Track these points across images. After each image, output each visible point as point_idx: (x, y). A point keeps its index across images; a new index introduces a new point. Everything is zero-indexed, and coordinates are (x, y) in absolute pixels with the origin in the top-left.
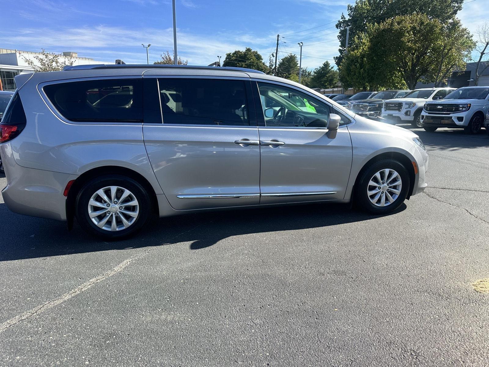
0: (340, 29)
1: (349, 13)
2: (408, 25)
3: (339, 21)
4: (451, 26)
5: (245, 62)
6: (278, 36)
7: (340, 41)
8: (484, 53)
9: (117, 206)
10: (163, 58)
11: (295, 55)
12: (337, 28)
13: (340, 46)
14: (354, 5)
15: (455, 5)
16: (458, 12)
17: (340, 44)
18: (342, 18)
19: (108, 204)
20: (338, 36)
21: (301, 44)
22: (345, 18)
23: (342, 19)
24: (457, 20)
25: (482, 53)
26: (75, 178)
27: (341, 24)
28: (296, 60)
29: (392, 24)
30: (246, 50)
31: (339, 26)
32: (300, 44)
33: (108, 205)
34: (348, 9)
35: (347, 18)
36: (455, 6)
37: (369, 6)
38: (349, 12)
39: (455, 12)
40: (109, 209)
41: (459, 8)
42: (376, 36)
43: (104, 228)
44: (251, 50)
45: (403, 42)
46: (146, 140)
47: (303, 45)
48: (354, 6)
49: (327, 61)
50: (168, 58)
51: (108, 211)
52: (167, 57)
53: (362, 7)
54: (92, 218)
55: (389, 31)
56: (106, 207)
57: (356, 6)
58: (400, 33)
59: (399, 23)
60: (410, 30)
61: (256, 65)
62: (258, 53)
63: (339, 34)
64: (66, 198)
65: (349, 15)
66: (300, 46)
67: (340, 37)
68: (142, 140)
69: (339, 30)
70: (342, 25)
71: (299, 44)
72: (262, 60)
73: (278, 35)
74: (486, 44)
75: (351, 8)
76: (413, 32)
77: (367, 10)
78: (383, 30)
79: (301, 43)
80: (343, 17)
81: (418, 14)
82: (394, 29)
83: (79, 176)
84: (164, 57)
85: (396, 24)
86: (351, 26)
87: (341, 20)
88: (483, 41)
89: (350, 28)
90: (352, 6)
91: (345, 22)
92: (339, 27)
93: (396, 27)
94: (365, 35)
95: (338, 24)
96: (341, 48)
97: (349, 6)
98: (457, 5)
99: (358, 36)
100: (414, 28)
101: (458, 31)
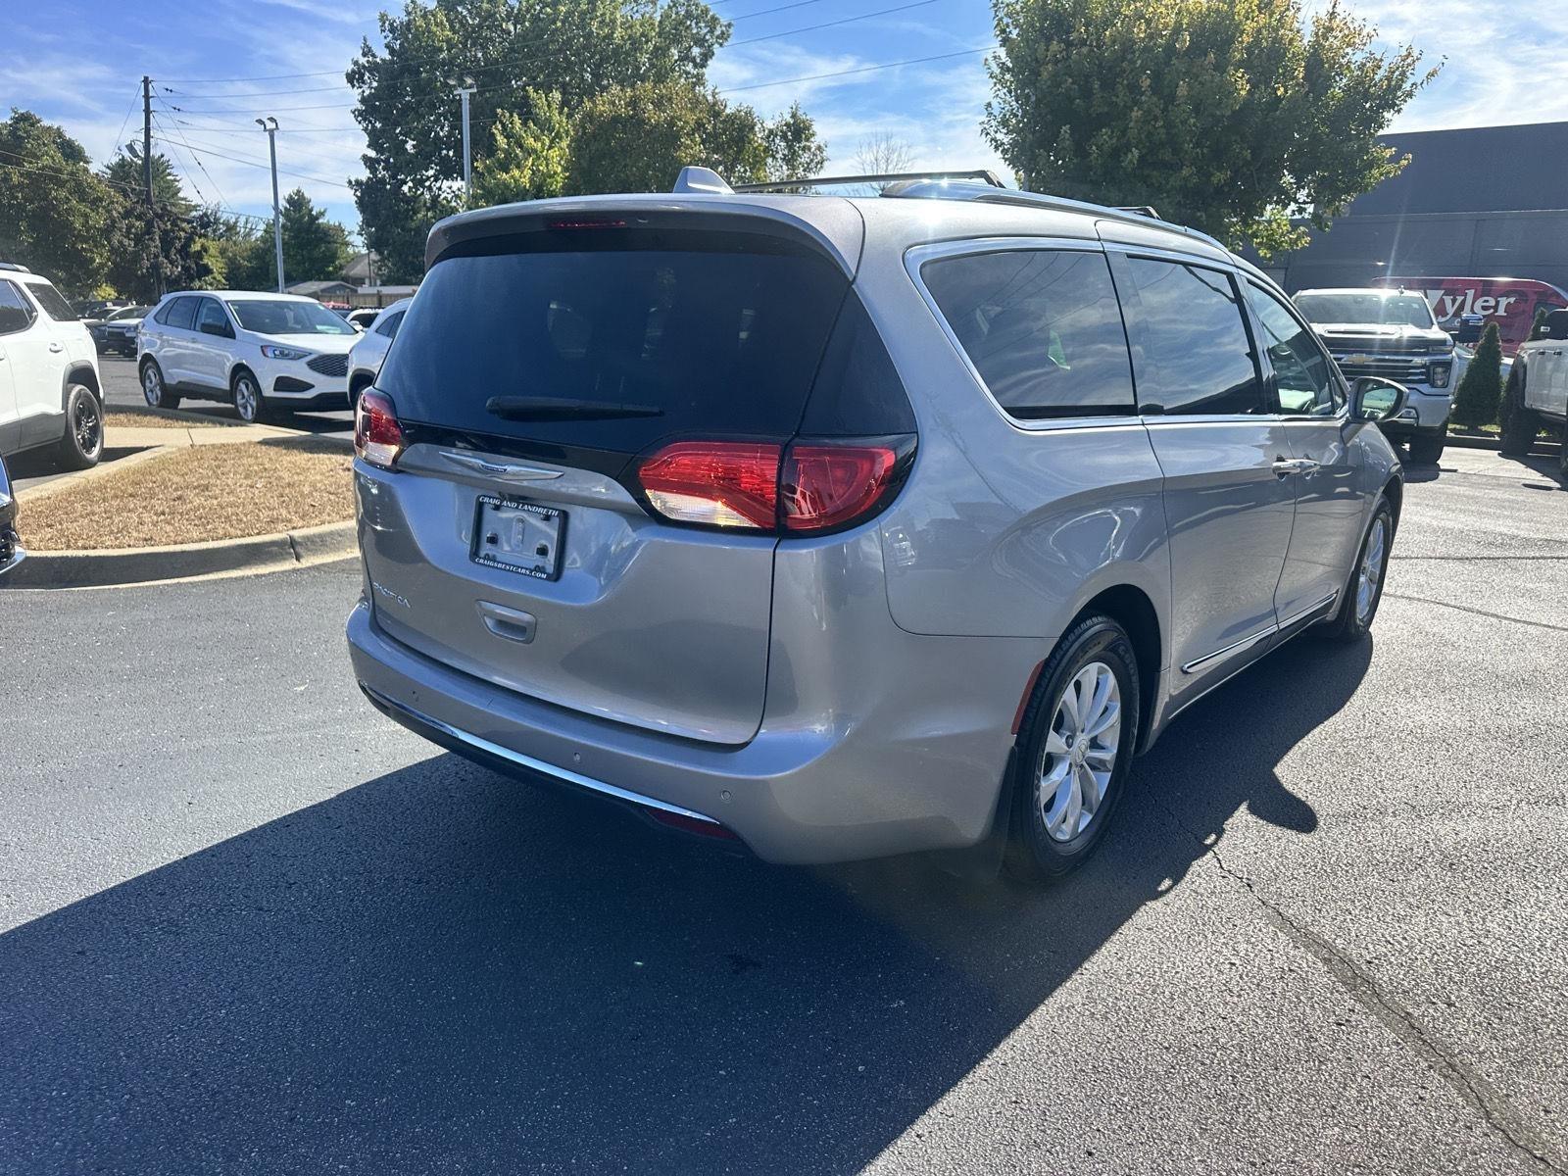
0: (360, 90)
1: (388, 39)
2: (689, 118)
3: (356, 63)
4: (790, 134)
5: (19, 164)
6: (146, 81)
7: (364, 129)
11: (162, 156)
12: (353, 86)
13: (368, 146)
14: (399, 16)
15: (688, 69)
17: (365, 139)
18: (364, 55)
20: (354, 113)
21: (270, 125)
22: (374, 56)
23: (366, 59)
24: (803, 118)
27: (364, 75)
28: (169, 174)
29: (635, 104)
30: (15, 120)
31: (358, 79)
32: (268, 123)
34: (383, 26)
35: (383, 54)
36: (689, 72)
37: (449, 31)
38: (385, 37)
42: (593, 133)
44: (39, 121)
48: (400, 21)
49: (299, 191)
53: (429, 30)
55: (634, 122)
57: (407, 23)
60: (693, 130)
61: (67, 181)
62: (68, 136)
63: (361, 107)
65: (387, 46)
67: (360, 115)
69: (357, 93)
70: (366, 78)
71: (260, 122)
72: (87, 162)
73: (146, 79)
75: (391, 25)
77: (448, 41)
78: (616, 120)
79: (271, 119)
80: (367, 51)
82: (649, 119)
85: (651, 107)
87: (363, 60)
89: (471, 94)
90: (394, 21)
91: (373, 68)
92: (358, 81)
93: (653, 115)
94: (524, 123)
95: (353, 71)
96: (372, 154)
97: (383, 18)
98: (692, 71)
99: (503, 125)
100: (700, 125)
101: (809, 149)
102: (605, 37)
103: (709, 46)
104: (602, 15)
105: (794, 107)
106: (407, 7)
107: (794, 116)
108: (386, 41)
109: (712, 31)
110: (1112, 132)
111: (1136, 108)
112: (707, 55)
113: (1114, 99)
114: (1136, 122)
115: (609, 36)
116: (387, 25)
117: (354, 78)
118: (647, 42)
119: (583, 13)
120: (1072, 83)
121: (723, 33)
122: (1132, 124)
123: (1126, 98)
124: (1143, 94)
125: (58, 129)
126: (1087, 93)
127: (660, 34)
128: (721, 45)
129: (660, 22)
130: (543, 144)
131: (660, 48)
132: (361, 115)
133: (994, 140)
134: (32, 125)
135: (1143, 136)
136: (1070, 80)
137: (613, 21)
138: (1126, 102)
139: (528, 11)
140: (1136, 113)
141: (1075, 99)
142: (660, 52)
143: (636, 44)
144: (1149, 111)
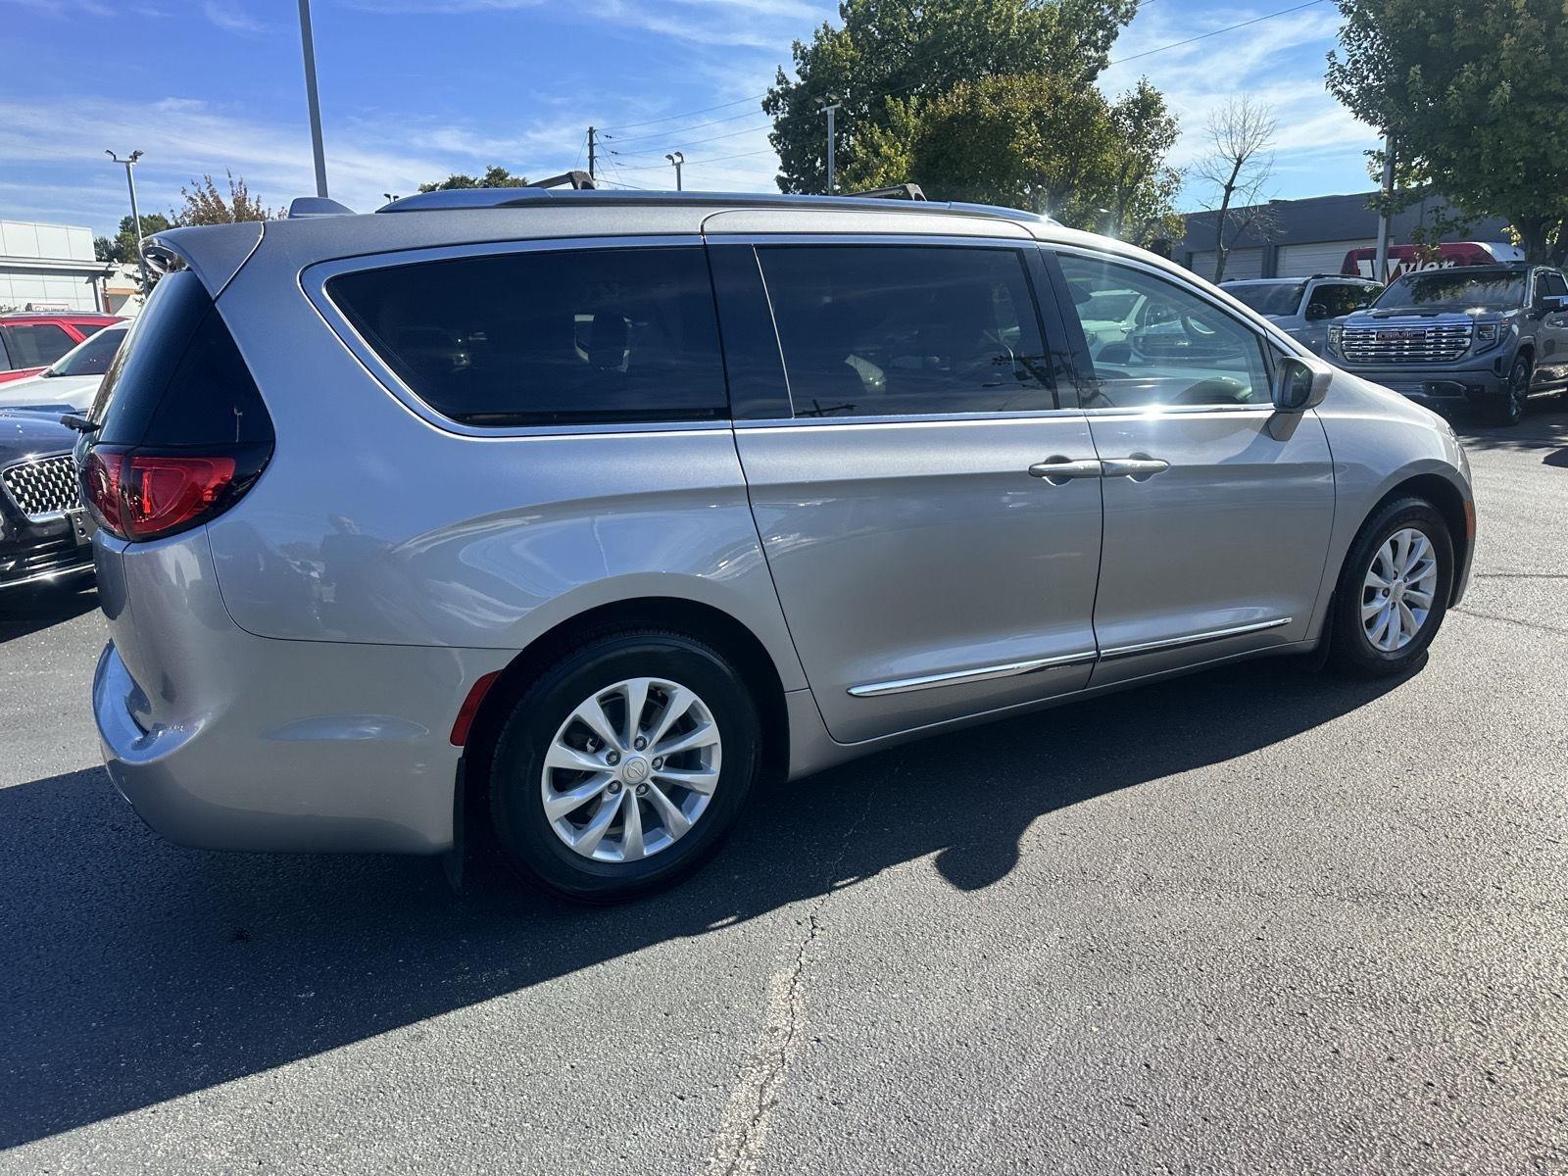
0: (774, 117)
1: (800, 66)
2: (1025, 107)
3: (771, 91)
4: (1137, 111)
6: (591, 131)
7: (778, 152)
8: (1234, 189)
9: (645, 757)
10: (191, 199)
12: (767, 113)
13: (781, 168)
14: (809, 44)
15: (1090, 54)
16: (1100, 73)
17: (778, 161)
18: (779, 83)
19: (612, 754)
20: (769, 137)
21: (677, 159)
22: (787, 83)
23: (781, 86)
24: (1152, 92)
25: (1229, 188)
26: (500, 662)
27: (778, 102)
29: (973, 100)
30: (490, 176)
31: (773, 106)
32: (675, 157)
33: (615, 759)
34: (796, 53)
35: (795, 80)
36: (1091, 57)
37: (853, 50)
38: (797, 64)
39: (1092, 75)
40: (616, 773)
41: (1103, 64)
42: (932, 134)
43: (598, 855)
44: (507, 175)
45: (1014, 154)
46: (756, 483)
47: (683, 161)
48: (809, 48)
50: (211, 199)
51: (614, 782)
52: (208, 195)
53: (834, 52)
54: (556, 821)
55: (970, 119)
56: (606, 767)
57: (816, 49)
58: (1003, 129)
59: (996, 98)
60: (1029, 119)
63: (775, 132)
64: (459, 751)
65: (798, 72)
66: (674, 164)
67: (776, 140)
68: (741, 487)
69: (771, 120)
70: (780, 104)
71: (670, 157)
73: (591, 128)
74: (1236, 161)
75: (802, 52)
76: (1036, 125)
77: (852, 60)
78: (952, 118)
79: (678, 154)
80: (782, 79)
81: (1042, 74)
82: (984, 114)
83: (519, 652)
84: (195, 197)
85: (988, 101)
86: (839, 105)
87: (777, 88)
88: (1227, 152)
89: (836, 109)
90: (805, 48)
91: (787, 93)
92: (773, 109)
93: (989, 109)
94: (883, 133)
95: (768, 99)
96: (785, 175)
97: (796, 46)
98: (1094, 54)
99: (863, 135)
100: (1038, 114)
101: (1158, 123)
102: (1001, 35)
103: (1111, 28)
104: (997, 13)
105: (1142, 82)
106: (817, 32)
107: (1141, 91)
108: (798, 68)
109: (1115, 12)
110: (1479, 67)
111: (1507, 35)
112: (1112, 35)
113: (1481, 27)
114: (1510, 50)
115: (1006, 32)
116: (798, 52)
117: (769, 106)
118: (1046, 33)
119: (979, 13)
120: (1426, 17)
121: (1127, 11)
122: (1504, 55)
123: (1496, 26)
124: (1518, 17)
125: (524, 180)
126: (1447, 25)
127: (1059, 23)
128: (1126, 24)
129: (1061, 9)
130: (896, 150)
131: (1059, 38)
132: (774, 139)
133: (1339, 92)
134: (502, 179)
135: (1518, 66)
136: (1423, 13)
137: (1010, 17)
138: (1497, 30)
139: (930, 19)
140: (1508, 41)
141: (1430, 34)
142: (1060, 41)
143: (1032, 35)
144: (1528, 36)
